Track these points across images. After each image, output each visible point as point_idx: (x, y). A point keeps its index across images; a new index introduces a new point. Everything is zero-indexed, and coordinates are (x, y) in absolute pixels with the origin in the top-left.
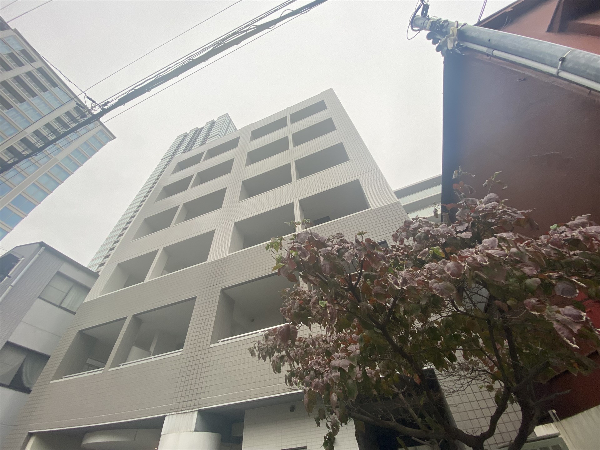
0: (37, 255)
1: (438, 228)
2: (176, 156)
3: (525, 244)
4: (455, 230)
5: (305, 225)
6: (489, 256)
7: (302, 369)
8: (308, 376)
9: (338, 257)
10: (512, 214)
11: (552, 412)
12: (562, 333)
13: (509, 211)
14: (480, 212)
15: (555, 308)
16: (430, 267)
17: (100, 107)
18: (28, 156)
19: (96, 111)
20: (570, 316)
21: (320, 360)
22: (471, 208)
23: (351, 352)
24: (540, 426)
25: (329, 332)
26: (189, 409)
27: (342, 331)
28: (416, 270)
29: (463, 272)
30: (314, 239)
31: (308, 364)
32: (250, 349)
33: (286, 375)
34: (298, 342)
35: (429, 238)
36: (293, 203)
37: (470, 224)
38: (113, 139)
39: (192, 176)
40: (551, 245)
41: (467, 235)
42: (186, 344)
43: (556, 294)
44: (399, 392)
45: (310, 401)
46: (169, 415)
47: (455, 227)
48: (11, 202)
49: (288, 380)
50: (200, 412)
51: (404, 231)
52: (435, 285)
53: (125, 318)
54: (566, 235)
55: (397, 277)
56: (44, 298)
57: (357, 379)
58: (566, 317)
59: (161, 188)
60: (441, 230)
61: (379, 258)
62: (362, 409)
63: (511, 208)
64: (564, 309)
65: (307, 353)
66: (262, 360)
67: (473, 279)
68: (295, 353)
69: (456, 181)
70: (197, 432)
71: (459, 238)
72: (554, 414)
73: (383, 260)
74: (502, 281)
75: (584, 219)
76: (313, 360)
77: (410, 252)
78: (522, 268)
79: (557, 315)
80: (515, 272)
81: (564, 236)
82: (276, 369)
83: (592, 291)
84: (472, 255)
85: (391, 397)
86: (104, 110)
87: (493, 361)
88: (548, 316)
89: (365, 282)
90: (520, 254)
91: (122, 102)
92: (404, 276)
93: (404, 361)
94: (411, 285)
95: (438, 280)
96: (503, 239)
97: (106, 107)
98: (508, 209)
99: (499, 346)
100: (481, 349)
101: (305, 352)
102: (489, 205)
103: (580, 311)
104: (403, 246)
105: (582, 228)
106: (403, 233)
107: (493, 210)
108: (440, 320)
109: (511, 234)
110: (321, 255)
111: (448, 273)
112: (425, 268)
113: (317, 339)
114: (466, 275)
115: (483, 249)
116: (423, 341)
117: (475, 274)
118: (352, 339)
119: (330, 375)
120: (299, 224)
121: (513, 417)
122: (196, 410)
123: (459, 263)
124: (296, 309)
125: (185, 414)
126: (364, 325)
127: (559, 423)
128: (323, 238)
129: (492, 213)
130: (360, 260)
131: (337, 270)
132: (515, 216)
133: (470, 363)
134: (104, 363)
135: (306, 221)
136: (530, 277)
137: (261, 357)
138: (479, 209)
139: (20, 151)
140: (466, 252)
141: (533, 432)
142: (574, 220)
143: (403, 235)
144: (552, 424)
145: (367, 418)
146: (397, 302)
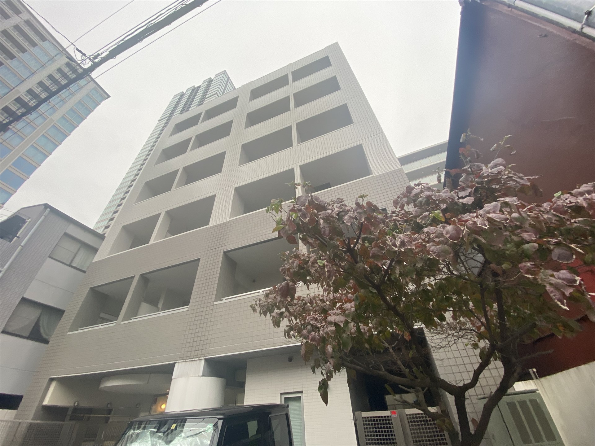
0: (43, 217)
1: (441, 193)
2: (173, 117)
3: (528, 209)
4: (458, 196)
5: (306, 187)
6: (490, 220)
7: (300, 323)
8: (305, 330)
9: (338, 220)
10: (518, 180)
11: (533, 370)
12: (554, 296)
13: (515, 176)
14: (485, 177)
15: (550, 272)
16: (429, 231)
17: (90, 60)
18: (24, 115)
19: (87, 65)
20: (563, 279)
21: (317, 316)
22: (477, 173)
23: (346, 309)
24: (520, 382)
25: (326, 292)
26: (197, 358)
27: (338, 292)
28: (414, 234)
29: (461, 236)
30: (315, 202)
31: (306, 319)
32: (251, 306)
33: (285, 329)
34: (297, 300)
35: (430, 203)
36: (294, 168)
37: (473, 190)
38: (108, 98)
39: (191, 139)
40: (554, 211)
41: (468, 200)
42: (191, 301)
43: (552, 259)
44: (389, 347)
45: (306, 352)
46: (179, 362)
47: (458, 193)
48: (12, 164)
49: (287, 333)
50: (207, 360)
51: (405, 197)
52: (433, 248)
53: (134, 277)
54: (570, 201)
55: (396, 240)
56: (55, 258)
57: (351, 333)
58: (560, 281)
59: (160, 151)
60: (443, 195)
61: (379, 222)
62: (355, 360)
63: (517, 174)
64: (558, 273)
65: (305, 310)
66: (262, 315)
67: (471, 244)
68: (293, 309)
69: (463, 145)
70: (204, 377)
71: (460, 204)
72: (534, 372)
73: (382, 223)
74: (500, 245)
75: (589, 187)
76: (311, 316)
77: (410, 217)
78: (521, 233)
79: (551, 278)
80: (513, 237)
81: (568, 202)
82: (275, 324)
83: (589, 257)
84: (473, 219)
85: (382, 351)
86: (94, 63)
87: (481, 322)
88: (542, 279)
89: (363, 245)
90: (522, 219)
91: (113, 54)
92: (402, 239)
93: (396, 319)
94: (409, 247)
95: (436, 243)
96: (506, 204)
97: (96, 60)
98: (514, 174)
99: (488, 308)
100: (471, 311)
101: (303, 309)
102: (495, 170)
103: (575, 276)
104: (403, 212)
105: (587, 195)
106: (404, 199)
107: (499, 175)
108: (433, 283)
109: (515, 198)
110: (321, 218)
111: (446, 236)
112: (424, 233)
113: (314, 298)
114: (464, 239)
115: (484, 214)
116: (415, 302)
117: (473, 239)
118: (348, 298)
119: (326, 330)
120: (299, 185)
121: (495, 373)
122: (203, 358)
123: (459, 227)
124: (296, 268)
125: (193, 362)
126: (360, 284)
127: (538, 381)
128: (323, 201)
129: (497, 179)
130: (359, 222)
131: (336, 232)
132: (520, 182)
133: (458, 323)
134: (116, 317)
135: (306, 184)
136: (528, 242)
137: (262, 312)
138: (484, 174)
139: (14, 110)
140: (466, 216)
141: (512, 388)
142: (579, 188)
143: (404, 201)
144: (531, 381)
145: (358, 367)
146: (393, 264)
